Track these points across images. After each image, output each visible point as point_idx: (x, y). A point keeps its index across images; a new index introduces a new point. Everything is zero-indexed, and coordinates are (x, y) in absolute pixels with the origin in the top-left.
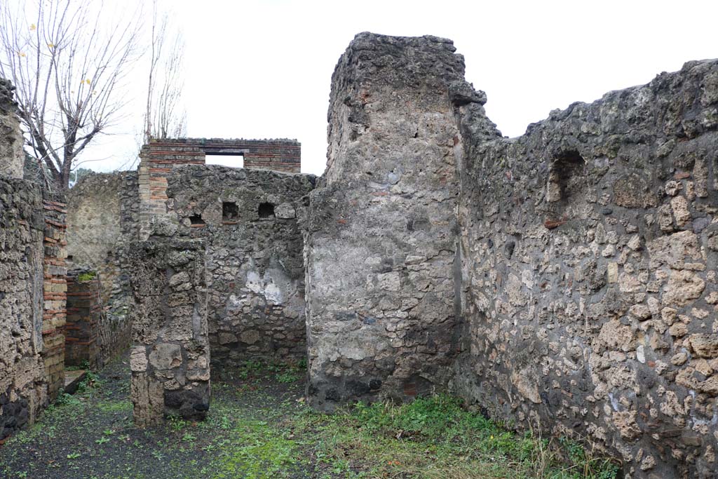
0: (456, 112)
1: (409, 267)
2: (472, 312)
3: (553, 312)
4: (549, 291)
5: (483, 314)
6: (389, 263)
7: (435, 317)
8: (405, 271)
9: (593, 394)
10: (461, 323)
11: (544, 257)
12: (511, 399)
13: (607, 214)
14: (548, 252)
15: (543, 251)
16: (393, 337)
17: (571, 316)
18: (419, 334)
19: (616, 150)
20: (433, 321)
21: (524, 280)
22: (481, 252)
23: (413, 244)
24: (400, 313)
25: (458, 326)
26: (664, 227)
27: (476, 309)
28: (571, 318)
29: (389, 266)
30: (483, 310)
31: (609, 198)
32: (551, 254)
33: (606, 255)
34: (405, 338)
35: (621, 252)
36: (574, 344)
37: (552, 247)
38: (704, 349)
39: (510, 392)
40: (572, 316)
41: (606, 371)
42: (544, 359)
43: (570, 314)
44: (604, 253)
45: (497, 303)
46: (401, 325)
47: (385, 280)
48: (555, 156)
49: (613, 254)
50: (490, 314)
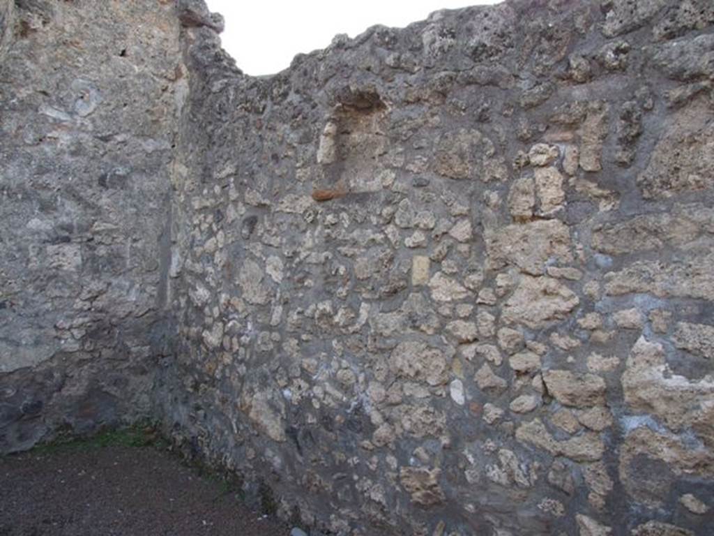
0: (182, 35)
1: (98, 238)
2: (182, 305)
3: (313, 318)
4: (310, 288)
5: (199, 310)
6: (67, 230)
7: (130, 310)
8: (91, 244)
9: (370, 438)
10: (165, 318)
11: (305, 240)
12: (235, 427)
13: (419, 186)
14: (312, 234)
15: (304, 231)
16: (66, 337)
17: (343, 327)
18: (106, 332)
19: (444, 94)
20: (127, 316)
21: (269, 270)
22: (205, 226)
23: (106, 207)
24: (79, 304)
25: (161, 323)
26: (520, 211)
27: (189, 302)
28: (344, 330)
29: (67, 234)
30: (200, 305)
31: (426, 163)
32: (318, 237)
33: (412, 245)
34: (83, 340)
35: (439, 242)
36: (344, 366)
37: (319, 228)
38: (571, 395)
39: (235, 420)
40: (345, 326)
41: (395, 409)
42: (295, 381)
43: (341, 324)
44: (409, 242)
45: (223, 298)
46: (78, 321)
47: (58, 254)
48: (339, 99)
49: (425, 245)
50: (211, 310)
